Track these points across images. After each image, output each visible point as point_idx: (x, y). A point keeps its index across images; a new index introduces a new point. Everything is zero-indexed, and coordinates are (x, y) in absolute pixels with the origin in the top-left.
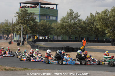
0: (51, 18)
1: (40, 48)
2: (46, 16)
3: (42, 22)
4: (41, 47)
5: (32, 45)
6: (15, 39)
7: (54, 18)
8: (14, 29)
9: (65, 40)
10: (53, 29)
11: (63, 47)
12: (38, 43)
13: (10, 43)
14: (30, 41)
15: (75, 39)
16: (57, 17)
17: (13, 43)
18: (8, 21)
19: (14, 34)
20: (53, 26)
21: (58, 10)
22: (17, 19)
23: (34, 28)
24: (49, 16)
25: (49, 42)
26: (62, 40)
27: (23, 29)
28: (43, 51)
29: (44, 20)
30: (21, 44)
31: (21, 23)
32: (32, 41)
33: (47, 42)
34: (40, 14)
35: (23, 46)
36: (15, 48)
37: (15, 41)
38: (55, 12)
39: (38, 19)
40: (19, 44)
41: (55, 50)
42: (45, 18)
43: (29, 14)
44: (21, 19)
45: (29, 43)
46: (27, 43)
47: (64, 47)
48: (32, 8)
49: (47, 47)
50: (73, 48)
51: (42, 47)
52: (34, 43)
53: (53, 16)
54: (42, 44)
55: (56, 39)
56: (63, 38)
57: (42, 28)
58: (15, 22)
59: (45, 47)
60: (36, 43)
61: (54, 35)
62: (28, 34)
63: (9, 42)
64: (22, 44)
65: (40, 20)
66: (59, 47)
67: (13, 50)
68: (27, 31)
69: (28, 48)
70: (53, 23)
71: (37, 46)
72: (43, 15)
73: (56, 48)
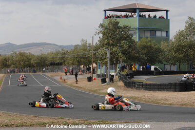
0: (158, 34)
1: (140, 85)
2: (150, 31)
3: (144, 42)
5: (125, 80)
6: (99, 72)
7: (164, 34)
8: (95, 54)
10: (162, 52)
12: (137, 78)
13: (90, 79)
14: (123, 75)
16: (168, 33)
17: (95, 79)
18: (87, 42)
19: (97, 64)
20: (162, 48)
21: (169, 20)
22: (101, 37)
23: (129, 52)
24: (156, 31)
26: (178, 70)
27: (111, 54)
28: (144, 91)
30: (108, 80)
31: (108, 44)
32: (127, 75)
33: (153, 75)
34: (139, 28)
35: (111, 83)
36: (96, 87)
37: (98, 76)
38: (164, 23)
39: (136, 38)
40: (104, 81)
41: (163, 88)
42: (148, 34)
43: (121, 28)
44: (108, 38)
45: (121, 78)
46: (118, 79)
47: (178, 82)
48: (125, 19)
49: (150, 84)
50: (194, 84)
51: (142, 85)
52: (129, 78)
53: (161, 31)
54: (144, 79)
55: (168, 70)
56: (180, 67)
57: (144, 51)
58: (98, 42)
59: (147, 84)
60: (133, 77)
61: (165, 63)
62: (120, 63)
63: (88, 78)
64: (110, 81)
65: (140, 38)
66: (170, 83)
67: (94, 91)
68: (117, 58)
69: (120, 87)
70: (162, 43)
71: (135, 83)
72: (144, 28)
73: (165, 85)
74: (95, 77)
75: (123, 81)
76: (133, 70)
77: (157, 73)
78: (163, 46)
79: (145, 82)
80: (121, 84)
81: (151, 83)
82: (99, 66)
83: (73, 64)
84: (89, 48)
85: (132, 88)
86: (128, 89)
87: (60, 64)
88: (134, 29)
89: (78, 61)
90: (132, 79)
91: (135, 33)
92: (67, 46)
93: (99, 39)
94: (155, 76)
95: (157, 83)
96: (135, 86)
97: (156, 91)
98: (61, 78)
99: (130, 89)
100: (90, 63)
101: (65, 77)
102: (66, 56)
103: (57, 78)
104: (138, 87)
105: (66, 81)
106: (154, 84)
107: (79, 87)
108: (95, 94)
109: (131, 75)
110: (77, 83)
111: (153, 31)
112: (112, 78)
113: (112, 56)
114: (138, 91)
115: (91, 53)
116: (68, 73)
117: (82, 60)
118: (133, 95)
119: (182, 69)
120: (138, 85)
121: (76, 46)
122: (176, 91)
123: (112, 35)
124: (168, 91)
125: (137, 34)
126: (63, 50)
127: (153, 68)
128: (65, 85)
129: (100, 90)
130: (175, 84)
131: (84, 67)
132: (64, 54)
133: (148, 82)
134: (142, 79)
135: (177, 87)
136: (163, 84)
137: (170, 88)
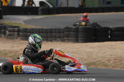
1: (14, 31)
4: (16, 29)
12: (8, 19)
25: (43, 14)
28: (22, 41)
33: (37, 14)
41: (55, 37)
50: (110, 29)
51: (19, 31)
56: (84, 1)
59: (26, 29)
60: (1, 18)
66: (67, 28)
71: (5, 28)
73: (59, 31)
79: (23, 26)
81: (34, 27)
95: (45, 28)
96: (5, 33)
104: (10, 35)
106: (39, 29)
114: (10, 41)
120: (10, 31)
122: (77, 41)
124: (63, 41)
133: (29, 27)
134: (18, 22)
135: (80, 34)
136: (55, 29)
137: (68, 36)
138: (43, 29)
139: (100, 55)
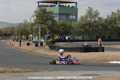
0: (71, 17)
1: (59, 48)
3: (62, 22)
5: (50, 45)
6: (34, 40)
7: (74, 17)
8: (32, 29)
9: (86, 39)
10: (73, 28)
11: (81, 47)
12: (57, 44)
13: (28, 44)
14: (49, 42)
15: (96, 38)
16: (76, 16)
17: (31, 44)
18: (27, 21)
19: (33, 35)
20: (73, 25)
21: (77, 8)
22: (35, 19)
24: (69, 15)
26: (83, 39)
27: (41, 29)
29: (64, 19)
30: (39, 45)
31: (40, 23)
32: (51, 42)
33: (67, 42)
34: (59, 13)
35: (41, 47)
36: (33, 49)
37: (33, 42)
38: (74, 10)
39: (57, 19)
40: (37, 45)
41: (73, 50)
42: (64, 17)
43: (48, 13)
44: (39, 19)
45: (47, 44)
46: (45, 44)
48: (50, 7)
50: (92, 48)
52: (52, 44)
53: (72, 15)
54: (61, 44)
55: (77, 39)
56: (83, 37)
57: (62, 27)
58: (33, 22)
60: (55, 43)
61: (74, 35)
62: (47, 34)
63: (27, 44)
64: (41, 45)
65: (59, 19)
66: (77, 47)
67: (31, 52)
68: (45, 31)
69: (47, 49)
70: (73, 22)
71: (56, 47)
72: (62, 13)
73: (74, 48)
74: (32, 43)
75: (49, 46)
76: (55, 39)
77: (70, 41)
78: (73, 24)
79: (62, 46)
80: (47, 47)
81: (66, 47)
82: (34, 36)
83: (18, 35)
84: (28, 25)
85: (54, 50)
86: (51, 51)
87: (10, 35)
88: (56, 14)
89: (21, 33)
90: (54, 45)
91: (56, 17)
92: (14, 24)
93: (34, 20)
94: (68, 43)
96: (56, 49)
97: (69, 52)
98: (11, 44)
99: (53, 50)
100: (29, 34)
101: (13, 43)
102: (14, 30)
103: (8, 44)
104: (57, 49)
105: (14, 45)
106: (67, 48)
107: (22, 49)
108: (31, 53)
109: (54, 42)
110: (20, 47)
111: (67, 15)
112: (42, 43)
113: (42, 30)
115: (29, 28)
116: (15, 41)
117: (24, 32)
118: (55, 54)
119: (85, 39)
120: (57, 48)
121: (20, 24)
122: (81, 52)
123: (42, 17)
124: (76, 52)
125: (58, 17)
126: (12, 26)
127: (67, 38)
128: (13, 47)
129: (34, 51)
130: (81, 48)
131: (25, 37)
132: (13, 28)
133: (64, 47)
134: (60, 45)
135: (82, 50)
136: (73, 48)
137: (77, 50)
138: (69, 48)
139: (89, 57)
